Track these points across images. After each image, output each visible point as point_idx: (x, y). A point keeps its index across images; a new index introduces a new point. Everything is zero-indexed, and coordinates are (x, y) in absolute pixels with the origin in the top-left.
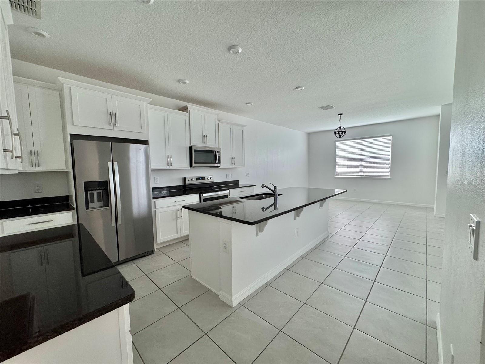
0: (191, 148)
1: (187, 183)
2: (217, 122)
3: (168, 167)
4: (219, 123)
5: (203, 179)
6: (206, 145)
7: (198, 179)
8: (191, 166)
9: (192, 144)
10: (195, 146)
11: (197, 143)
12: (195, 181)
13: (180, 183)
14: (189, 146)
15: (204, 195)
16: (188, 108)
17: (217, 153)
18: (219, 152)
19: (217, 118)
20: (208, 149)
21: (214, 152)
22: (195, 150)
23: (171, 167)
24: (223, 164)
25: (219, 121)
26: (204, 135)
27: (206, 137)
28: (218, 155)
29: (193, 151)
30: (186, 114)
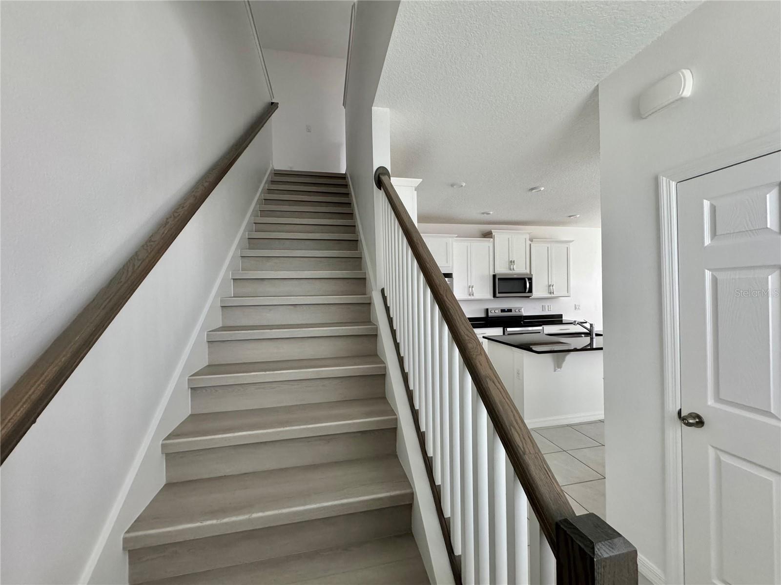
0: (494, 276)
1: (490, 314)
2: (528, 242)
3: (470, 297)
4: (530, 242)
5: (510, 310)
6: (514, 272)
7: (503, 311)
8: (494, 296)
9: (497, 272)
10: (500, 274)
11: (502, 270)
12: (498, 313)
13: (483, 315)
14: (492, 273)
15: (509, 329)
16: (492, 234)
17: (527, 280)
18: (530, 279)
19: (528, 238)
20: (515, 276)
21: (524, 279)
22: (499, 279)
23: (472, 298)
24: (536, 293)
25: (532, 241)
26: (510, 260)
27: (514, 262)
28: (529, 283)
29: (497, 280)
30: (490, 240)
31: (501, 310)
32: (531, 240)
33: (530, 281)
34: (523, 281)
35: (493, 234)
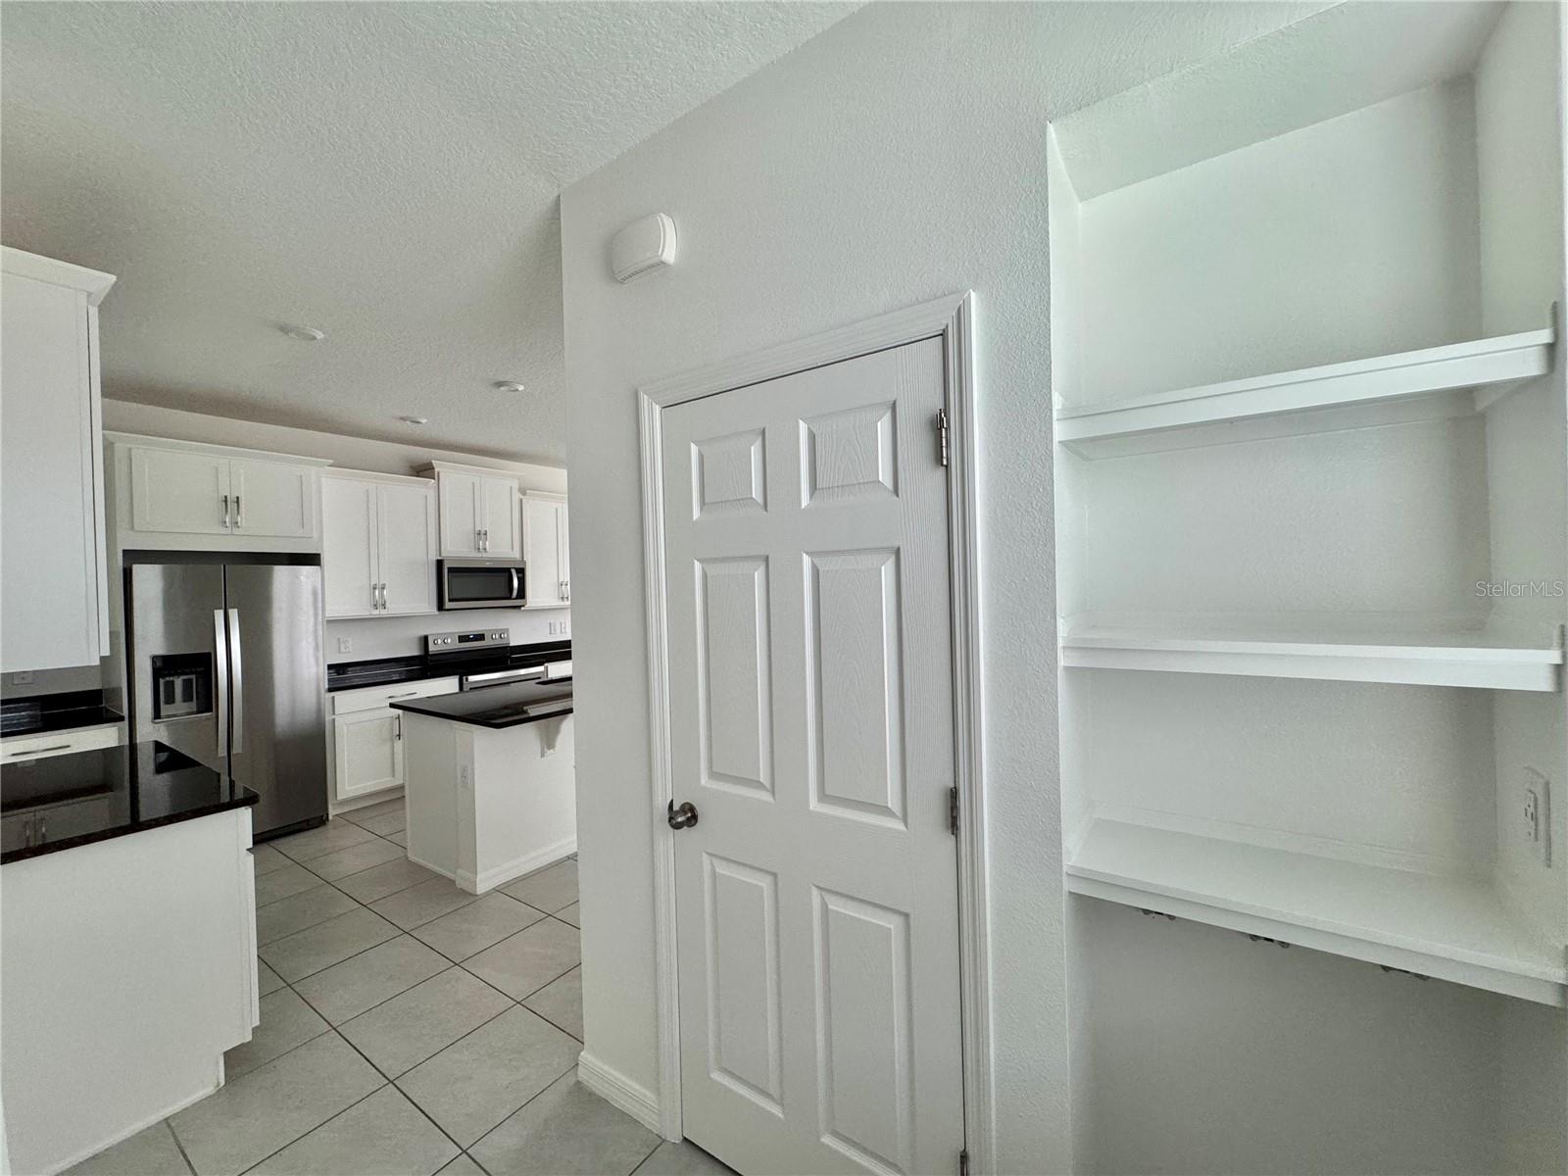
0: (440, 563)
1: (432, 648)
2: (517, 496)
3: (376, 612)
4: (521, 496)
5: (480, 637)
6: (485, 555)
7: (463, 639)
8: (441, 607)
9: (445, 554)
10: (452, 560)
11: (458, 549)
12: (452, 644)
13: (414, 651)
14: (434, 557)
15: (472, 678)
16: (433, 468)
17: (514, 572)
18: (521, 572)
19: (517, 487)
20: (488, 565)
21: (508, 570)
22: (450, 570)
23: (384, 613)
24: (533, 599)
25: (524, 494)
26: (478, 529)
27: (485, 534)
28: (518, 578)
29: (446, 571)
30: (429, 482)
31: (459, 637)
32: (523, 491)
33: (520, 575)
34: (507, 574)
35: (436, 470)
